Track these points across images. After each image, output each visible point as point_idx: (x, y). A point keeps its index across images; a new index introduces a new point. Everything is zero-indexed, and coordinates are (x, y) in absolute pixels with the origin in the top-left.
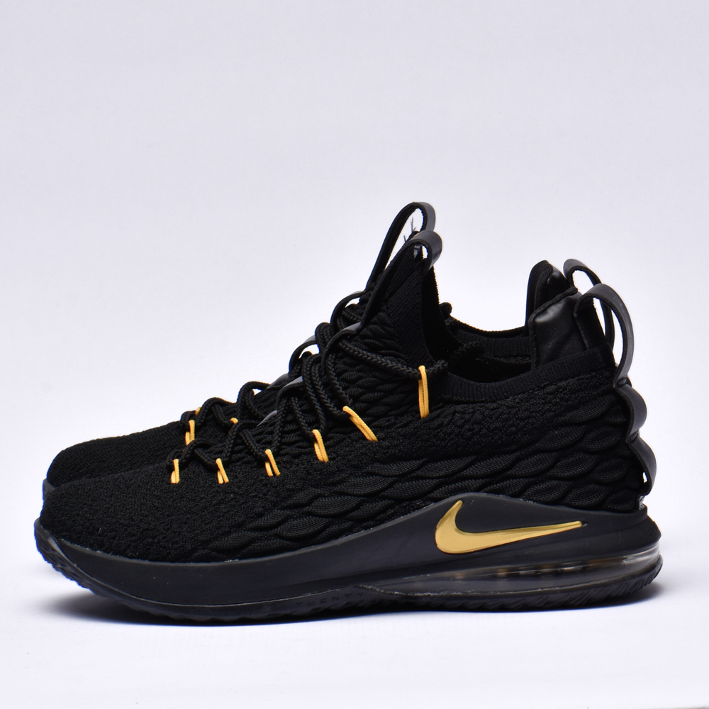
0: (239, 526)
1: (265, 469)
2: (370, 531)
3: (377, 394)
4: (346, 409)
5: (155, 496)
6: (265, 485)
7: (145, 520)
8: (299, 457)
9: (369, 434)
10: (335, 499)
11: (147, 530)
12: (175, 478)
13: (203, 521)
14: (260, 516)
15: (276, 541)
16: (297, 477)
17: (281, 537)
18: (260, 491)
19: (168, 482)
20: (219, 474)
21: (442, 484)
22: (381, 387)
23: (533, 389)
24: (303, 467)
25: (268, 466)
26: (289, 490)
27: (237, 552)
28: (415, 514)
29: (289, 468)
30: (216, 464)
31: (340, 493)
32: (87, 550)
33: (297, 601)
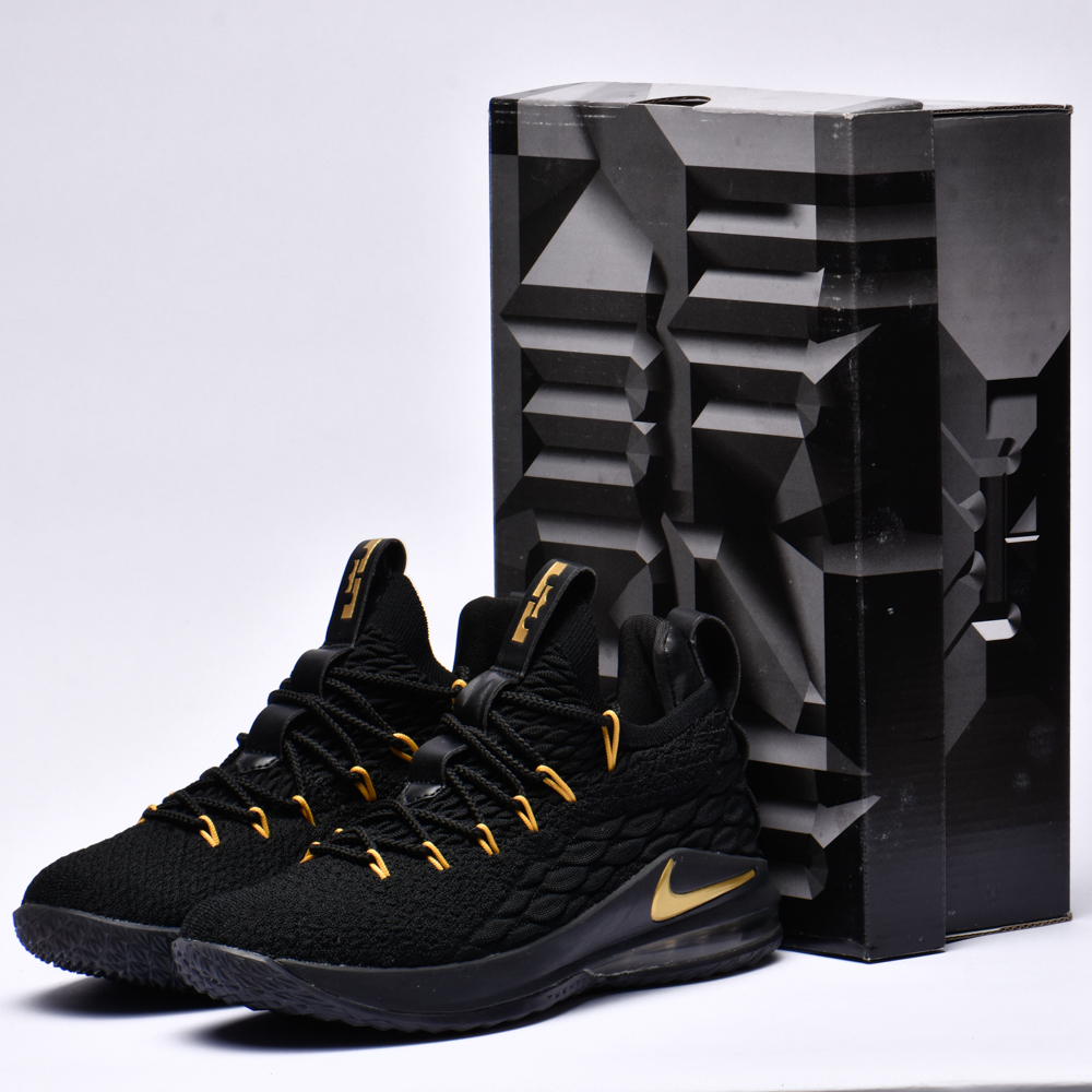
0: (488, 915)
1: (482, 848)
2: (603, 903)
3: (568, 748)
4: (542, 768)
5: (378, 893)
6: (493, 865)
7: (388, 920)
8: (508, 829)
9: (569, 794)
10: (562, 872)
11: (397, 931)
12: (381, 870)
13: (452, 913)
14: (503, 900)
15: (528, 926)
16: (519, 852)
17: (532, 921)
18: (492, 872)
19: (376, 876)
20: (431, 859)
21: (647, 843)
22: (571, 739)
23: (689, 727)
24: (518, 839)
25: (483, 843)
26: (519, 867)
27: (498, 944)
28: (634, 879)
29: (505, 843)
30: (427, 848)
31: (564, 865)
32: (326, 966)
33: (549, 994)
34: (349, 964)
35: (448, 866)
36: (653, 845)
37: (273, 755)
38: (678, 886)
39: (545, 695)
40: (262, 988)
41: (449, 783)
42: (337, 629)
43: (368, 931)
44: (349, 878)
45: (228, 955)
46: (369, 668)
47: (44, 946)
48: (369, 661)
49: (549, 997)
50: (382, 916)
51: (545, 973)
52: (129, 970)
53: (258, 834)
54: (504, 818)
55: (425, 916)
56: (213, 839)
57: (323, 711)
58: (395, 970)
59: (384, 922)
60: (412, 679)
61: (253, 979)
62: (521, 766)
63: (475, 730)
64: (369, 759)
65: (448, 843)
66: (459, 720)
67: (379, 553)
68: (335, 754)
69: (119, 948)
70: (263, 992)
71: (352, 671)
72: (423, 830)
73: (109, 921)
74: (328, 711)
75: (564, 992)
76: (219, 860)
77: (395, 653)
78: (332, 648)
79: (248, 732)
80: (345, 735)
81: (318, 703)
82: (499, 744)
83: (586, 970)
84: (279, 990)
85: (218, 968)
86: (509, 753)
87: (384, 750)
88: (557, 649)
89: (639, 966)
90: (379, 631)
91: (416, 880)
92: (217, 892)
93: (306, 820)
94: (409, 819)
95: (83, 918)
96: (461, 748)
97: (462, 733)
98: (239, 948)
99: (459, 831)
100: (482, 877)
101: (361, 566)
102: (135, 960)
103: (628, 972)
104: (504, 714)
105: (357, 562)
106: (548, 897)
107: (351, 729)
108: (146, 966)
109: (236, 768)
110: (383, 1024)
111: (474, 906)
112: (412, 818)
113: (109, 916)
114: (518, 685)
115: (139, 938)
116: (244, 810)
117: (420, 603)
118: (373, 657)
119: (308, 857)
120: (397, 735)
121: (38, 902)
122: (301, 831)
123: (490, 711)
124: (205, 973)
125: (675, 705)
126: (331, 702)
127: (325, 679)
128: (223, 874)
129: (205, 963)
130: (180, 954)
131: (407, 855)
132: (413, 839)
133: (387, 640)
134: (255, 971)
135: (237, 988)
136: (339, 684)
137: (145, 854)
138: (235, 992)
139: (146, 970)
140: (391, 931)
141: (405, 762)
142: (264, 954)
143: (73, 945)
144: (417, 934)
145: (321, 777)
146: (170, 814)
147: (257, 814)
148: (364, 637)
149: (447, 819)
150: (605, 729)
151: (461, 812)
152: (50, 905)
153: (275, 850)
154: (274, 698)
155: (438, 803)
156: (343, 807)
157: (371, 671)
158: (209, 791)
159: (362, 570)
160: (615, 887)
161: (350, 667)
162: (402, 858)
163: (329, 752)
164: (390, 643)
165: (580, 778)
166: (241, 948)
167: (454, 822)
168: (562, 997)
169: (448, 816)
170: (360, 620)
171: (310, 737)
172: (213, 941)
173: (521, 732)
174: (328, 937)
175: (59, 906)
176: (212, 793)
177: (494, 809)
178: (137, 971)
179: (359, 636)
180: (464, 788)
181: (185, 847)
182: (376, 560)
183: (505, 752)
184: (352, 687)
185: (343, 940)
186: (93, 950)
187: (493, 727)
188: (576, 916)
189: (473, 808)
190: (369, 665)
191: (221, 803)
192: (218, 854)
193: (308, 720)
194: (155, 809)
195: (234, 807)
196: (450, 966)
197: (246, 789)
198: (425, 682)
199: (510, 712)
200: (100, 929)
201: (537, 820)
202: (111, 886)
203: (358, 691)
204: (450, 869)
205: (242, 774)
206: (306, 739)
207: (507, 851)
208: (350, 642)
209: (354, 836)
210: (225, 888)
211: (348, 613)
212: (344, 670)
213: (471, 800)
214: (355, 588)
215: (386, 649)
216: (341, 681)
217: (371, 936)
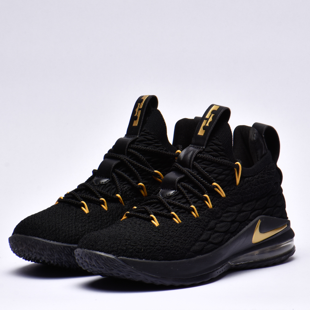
0: (196, 241)
1: (193, 215)
2: (236, 236)
3: (223, 176)
4: (215, 184)
5: (156, 232)
6: (197, 221)
7: (160, 242)
8: (202, 208)
9: (223, 195)
10: (222, 224)
11: (164, 247)
12: (156, 223)
13: (183, 240)
14: (201, 235)
15: (211, 245)
16: (206, 216)
17: (212, 243)
18: (197, 224)
19: (154, 225)
20: (174, 219)
21: (251, 214)
22: (224, 173)
23: (264, 169)
24: (205, 211)
25: (193, 213)
26: (206, 222)
27: (200, 252)
28: (247, 227)
29: (201, 213)
30: (173, 214)
31: (222, 221)
32: (137, 260)
33: (217, 271)
34: (146, 259)
35: (181, 221)
36: (253, 214)
37: (107, 178)
38: (262, 231)
39: (213, 156)
40: (113, 268)
41: (178, 189)
42: (131, 130)
43: (153, 246)
44: (144, 226)
45: (100, 255)
46: (144, 145)
47: (22, 251)
48: (144, 142)
49: (218, 272)
50: (158, 241)
51: (216, 263)
52: (55, 261)
53: (103, 209)
54: (200, 203)
55: (174, 241)
56: (86, 211)
57: (127, 162)
58: (163, 262)
59: (159, 243)
60: (161, 150)
61: (110, 264)
62: (206, 183)
63: (188, 169)
64: (144, 180)
65: (180, 213)
66: (181, 165)
67: (148, 100)
68: (132, 178)
69: (52, 252)
70: (113, 270)
71: (138, 146)
72: (170, 207)
73: (48, 241)
74: (129, 161)
75: (222, 271)
76: (89, 219)
77: (154, 140)
78: (129, 137)
79: (97, 169)
80: (136, 171)
81: (125, 158)
82: (197, 174)
83: (229, 262)
84: (120, 269)
85: (96, 260)
86: (201, 178)
87: (150, 177)
88: (217, 138)
89: (247, 261)
90: (148, 131)
91: (169, 227)
92: (89, 231)
93: (122, 203)
94: (165, 203)
95: (38, 240)
96: (182, 176)
97: (183, 171)
98: (104, 253)
99: (184, 208)
100: (193, 226)
101: (141, 106)
102: (58, 257)
103: (242, 263)
104: (198, 163)
105: (139, 104)
106: (218, 234)
107: (138, 168)
108: (62, 259)
109: (93, 183)
110: (158, 282)
111: (191, 237)
112: (166, 203)
113: (49, 239)
114: (203, 151)
115: (60, 248)
116: (98, 199)
117: (164, 120)
118: (145, 141)
119: (124, 218)
120: (155, 171)
121: (20, 233)
122: (119, 208)
123: (193, 162)
124: (90, 262)
125: (258, 161)
126: (130, 158)
127: (127, 149)
128: (91, 224)
129: (90, 258)
130: (79, 255)
131: (165, 218)
132: (166, 211)
133: (151, 134)
134: (111, 262)
135: (103, 268)
136: (133, 151)
137: (61, 216)
138: (102, 270)
139: (62, 261)
140: (161, 247)
141: (159, 182)
142: (114, 255)
143: (34, 250)
144: (171, 248)
145: (126, 187)
146: (69, 200)
147: (103, 201)
148: (142, 133)
149: (179, 203)
150: (236, 169)
151: (184, 201)
152: (25, 235)
153: (110, 215)
154: (106, 156)
155: (174, 197)
156: (135, 199)
157: (145, 146)
158: (83, 192)
159: (141, 107)
160: (240, 230)
161: (137, 145)
162: (163, 218)
163: (130, 177)
164: (153, 136)
165: (227, 188)
166: (105, 252)
167: (182, 204)
168: (222, 272)
169: (179, 202)
170: (141, 126)
171: (122, 171)
172: (94, 250)
173: (205, 170)
174: (138, 249)
175: (29, 235)
176: (84, 193)
177: (196, 200)
178: (59, 261)
179: (140, 133)
180: (185, 192)
181: (76, 213)
182: (147, 103)
183: (200, 178)
184: (138, 152)
185: (144, 250)
186: (42, 253)
187: (194, 168)
188: (227, 241)
189: (189, 199)
190: (144, 144)
191: (89, 196)
192: (89, 216)
193: (121, 165)
194: (62, 198)
195: (94, 198)
196: (183, 260)
197: (98, 191)
198: (166, 151)
199: (201, 162)
200: (45, 244)
201: (212, 204)
202: (49, 228)
203: (140, 154)
204: (181, 223)
205: (96, 185)
206: (120, 172)
207: (202, 216)
208: (137, 135)
209: (143, 209)
210: (92, 229)
211: (136, 124)
212: (135, 146)
213: (188, 196)
214: (138, 114)
215: (151, 138)
216: (134, 150)
217: (155, 248)
